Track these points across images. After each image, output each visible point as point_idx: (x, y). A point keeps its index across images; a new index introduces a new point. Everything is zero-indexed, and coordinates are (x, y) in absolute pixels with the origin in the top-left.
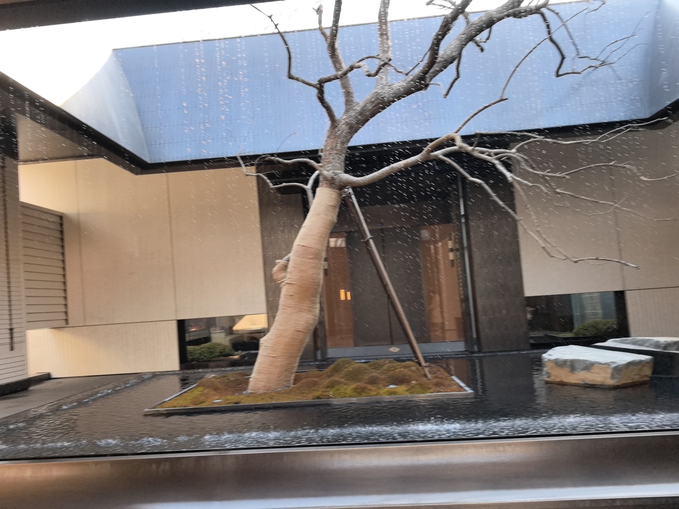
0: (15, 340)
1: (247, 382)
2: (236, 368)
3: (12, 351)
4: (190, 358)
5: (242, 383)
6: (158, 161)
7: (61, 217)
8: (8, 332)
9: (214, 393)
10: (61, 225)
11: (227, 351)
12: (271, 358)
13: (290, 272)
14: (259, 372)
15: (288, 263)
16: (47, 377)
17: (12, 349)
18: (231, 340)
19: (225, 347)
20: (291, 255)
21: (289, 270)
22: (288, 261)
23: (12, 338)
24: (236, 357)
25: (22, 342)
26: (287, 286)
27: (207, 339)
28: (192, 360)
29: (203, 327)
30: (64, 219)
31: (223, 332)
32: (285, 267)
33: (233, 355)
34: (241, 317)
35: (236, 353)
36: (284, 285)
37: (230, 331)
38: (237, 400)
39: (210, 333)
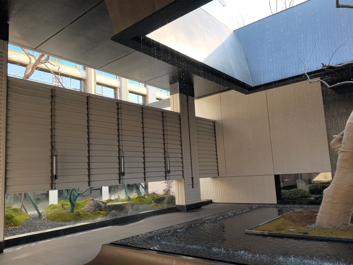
0: (194, 183)
1: (315, 218)
2: (310, 206)
3: (193, 189)
4: (283, 197)
5: (312, 218)
6: (257, 85)
7: (214, 122)
8: (191, 179)
9: (292, 223)
10: (214, 126)
11: (306, 194)
12: (332, 204)
13: (344, 143)
14: (323, 213)
15: (343, 137)
16: (210, 202)
17: (193, 187)
18: (309, 187)
19: (305, 192)
20: (345, 132)
21: (343, 142)
22: (343, 135)
23: (193, 182)
24: (313, 198)
25: (197, 184)
26: (341, 153)
27: (295, 186)
28: (285, 198)
29: (293, 179)
30: (215, 123)
31: (303, 182)
32: (340, 140)
33: (311, 197)
34: (317, 174)
35: (312, 196)
36: (340, 153)
37: (309, 181)
38: (306, 231)
39: (296, 183)
